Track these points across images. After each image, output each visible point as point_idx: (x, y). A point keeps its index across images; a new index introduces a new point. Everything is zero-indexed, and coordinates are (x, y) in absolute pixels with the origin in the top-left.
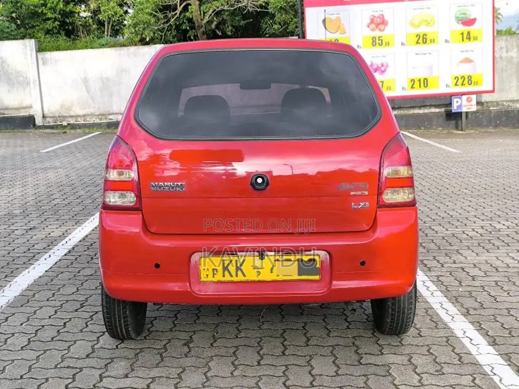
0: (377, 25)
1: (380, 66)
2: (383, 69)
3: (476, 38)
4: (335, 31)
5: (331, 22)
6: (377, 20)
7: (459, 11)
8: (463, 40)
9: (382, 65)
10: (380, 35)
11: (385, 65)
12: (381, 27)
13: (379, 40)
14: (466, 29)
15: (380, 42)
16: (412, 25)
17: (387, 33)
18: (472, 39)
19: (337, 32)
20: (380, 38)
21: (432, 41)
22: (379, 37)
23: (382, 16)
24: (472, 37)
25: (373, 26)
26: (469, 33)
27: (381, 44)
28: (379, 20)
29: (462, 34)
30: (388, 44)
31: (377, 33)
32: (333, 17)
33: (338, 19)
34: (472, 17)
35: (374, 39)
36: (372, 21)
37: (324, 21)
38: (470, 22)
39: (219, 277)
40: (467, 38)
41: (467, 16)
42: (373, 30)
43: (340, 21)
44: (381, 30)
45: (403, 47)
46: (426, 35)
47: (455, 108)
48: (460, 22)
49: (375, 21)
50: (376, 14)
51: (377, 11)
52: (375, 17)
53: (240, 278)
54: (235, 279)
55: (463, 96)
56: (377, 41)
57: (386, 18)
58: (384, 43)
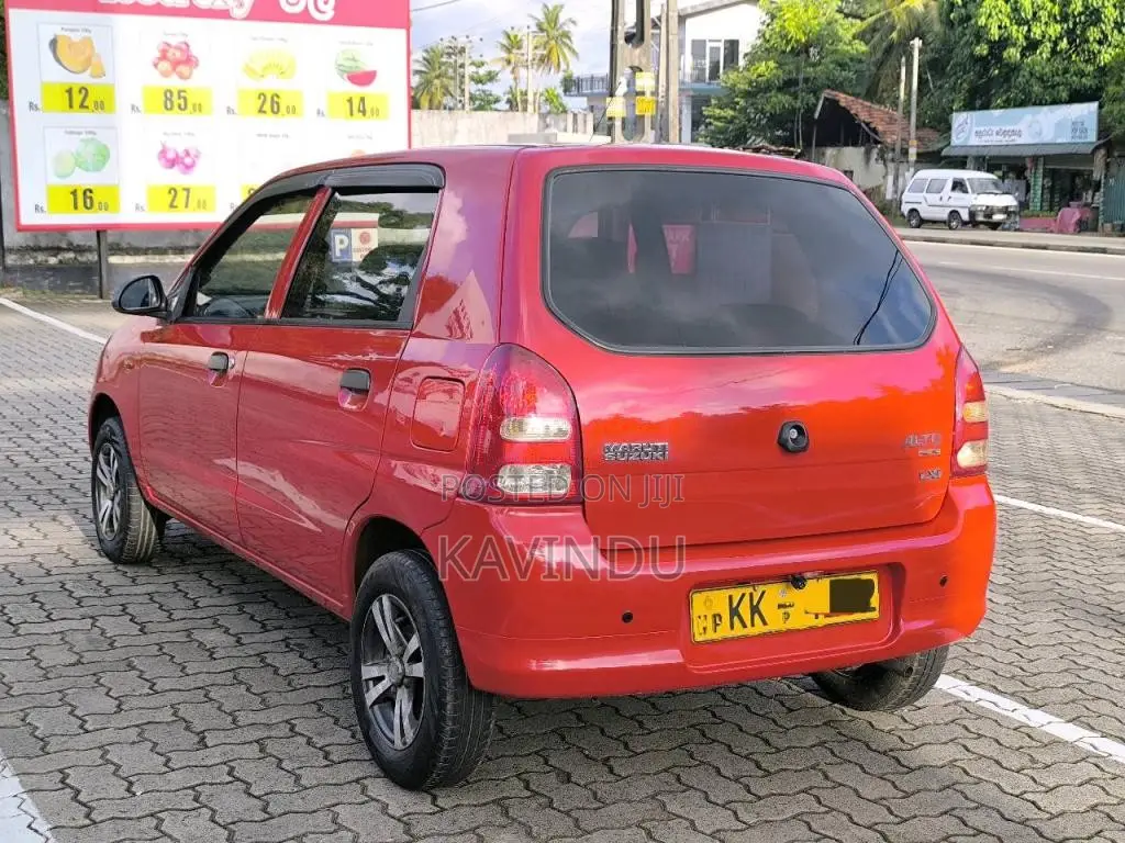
0: (176, 64)
1: (181, 154)
2: (188, 161)
3: (375, 112)
4: (80, 68)
5: (70, 46)
6: (174, 54)
7: (343, 52)
8: (352, 114)
9: (187, 153)
10: (182, 88)
11: (192, 153)
12: (183, 69)
13: (179, 97)
14: (357, 91)
15: (182, 101)
16: (249, 70)
17: (196, 84)
18: (368, 113)
19: (84, 71)
20: (182, 94)
21: (292, 110)
22: (179, 92)
23: (184, 46)
24: (368, 109)
25: (165, 65)
26: (362, 100)
27: (183, 107)
28: (178, 54)
29: (350, 101)
30: (198, 108)
31: (174, 83)
32: (76, 37)
33: (87, 42)
34: (368, 68)
35: (168, 95)
36: (164, 56)
37: (54, 44)
38: (364, 78)
39: (724, 632)
40: (359, 111)
41: (359, 64)
42: (165, 74)
43: (92, 47)
44: (182, 77)
45: (231, 116)
46: (278, 96)
47: (338, 254)
48: (345, 75)
49: (170, 55)
50: (174, 41)
51: (174, 35)
52: (168, 45)
53: (759, 628)
54: (750, 631)
55: (353, 231)
56: (176, 101)
57: (195, 51)
58: (190, 106)
